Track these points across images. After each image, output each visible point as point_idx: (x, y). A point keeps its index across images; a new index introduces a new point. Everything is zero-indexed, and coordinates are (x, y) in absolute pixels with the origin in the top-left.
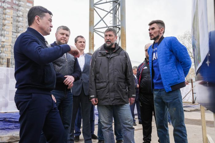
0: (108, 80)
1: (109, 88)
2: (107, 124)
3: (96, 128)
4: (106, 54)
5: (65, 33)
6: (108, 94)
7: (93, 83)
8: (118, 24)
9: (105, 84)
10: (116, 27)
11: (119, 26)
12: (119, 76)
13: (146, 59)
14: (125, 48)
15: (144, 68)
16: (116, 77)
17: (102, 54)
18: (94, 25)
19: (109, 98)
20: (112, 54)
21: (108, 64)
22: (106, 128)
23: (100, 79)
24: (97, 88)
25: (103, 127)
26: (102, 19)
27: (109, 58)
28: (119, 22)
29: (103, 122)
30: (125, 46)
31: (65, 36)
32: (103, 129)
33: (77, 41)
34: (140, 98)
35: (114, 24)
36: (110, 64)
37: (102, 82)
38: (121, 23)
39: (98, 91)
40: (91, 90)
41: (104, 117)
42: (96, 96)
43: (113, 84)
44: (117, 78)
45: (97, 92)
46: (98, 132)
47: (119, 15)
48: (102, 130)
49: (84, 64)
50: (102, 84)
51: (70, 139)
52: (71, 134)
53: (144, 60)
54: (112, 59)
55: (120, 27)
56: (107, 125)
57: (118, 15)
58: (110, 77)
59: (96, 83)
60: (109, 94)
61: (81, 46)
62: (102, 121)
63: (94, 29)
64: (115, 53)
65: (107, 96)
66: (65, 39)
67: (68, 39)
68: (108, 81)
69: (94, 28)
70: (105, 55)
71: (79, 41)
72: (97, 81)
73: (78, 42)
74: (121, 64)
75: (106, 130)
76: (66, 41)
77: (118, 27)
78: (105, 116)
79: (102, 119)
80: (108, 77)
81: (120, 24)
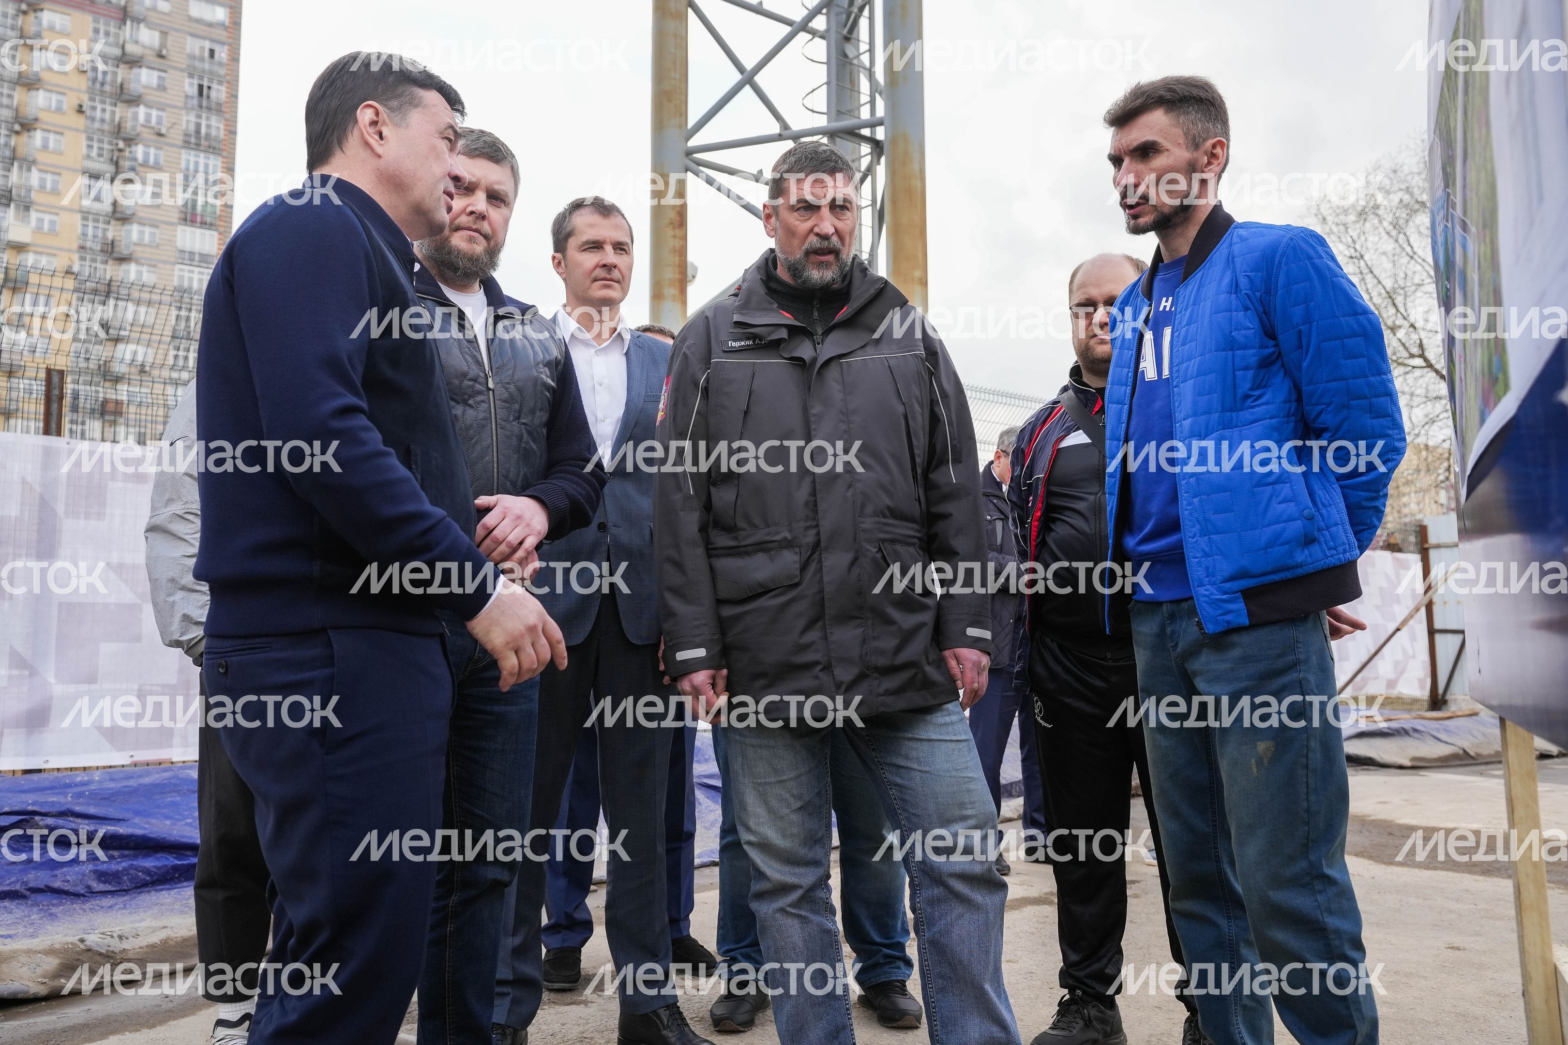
0: (813, 532)
1: (821, 591)
2: (789, 859)
3: (706, 888)
4: (783, 334)
5: (483, 183)
6: (813, 635)
7: (695, 556)
8: (865, 114)
9: (789, 560)
10: (852, 134)
11: (873, 125)
12: (888, 502)
13: (1075, 372)
14: (918, 289)
15: (1062, 438)
16: (869, 509)
17: (753, 337)
18: (691, 122)
19: (827, 668)
20: (826, 333)
21: (805, 410)
22: (784, 889)
23: (741, 524)
24: (723, 594)
25: (757, 887)
26: (748, 79)
27: (814, 360)
28: (872, 102)
29: (765, 847)
30: (918, 274)
31: (479, 202)
32: (761, 896)
33: (569, 235)
34: (1040, 669)
35: (839, 113)
36: (816, 409)
37: (762, 547)
38: (891, 107)
39: (728, 611)
40: (675, 604)
41: (770, 810)
42: (717, 648)
43: (848, 557)
44: (876, 514)
45: (723, 625)
46: (721, 919)
47: (871, 51)
48: (754, 906)
49: (619, 411)
50: (760, 559)
51: (511, 977)
52: (517, 940)
53: (1066, 380)
54: (833, 372)
55: (880, 134)
56: (787, 869)
57: (864, 47)
58: (821, 507)
59: (711, 551)
60: (825, 638)
61: (600, 273)
62: (752, 838)
63: (689, 153)
64: (849, 324)
65: (804, 648)
66: (485, 227)
67: (506, 221)
68: (809, 538)
69: (693, 142)
70: (775, 346)
71: (585, 238)
72: (722, 540)
73: (573, 243)
74: (900, 409)
75: (782, 910)
76: (486, 237)
77: (866, 132)
78: (774, 803)
79: (752, 824)
80: (813, 505)
81: (880, 112)
